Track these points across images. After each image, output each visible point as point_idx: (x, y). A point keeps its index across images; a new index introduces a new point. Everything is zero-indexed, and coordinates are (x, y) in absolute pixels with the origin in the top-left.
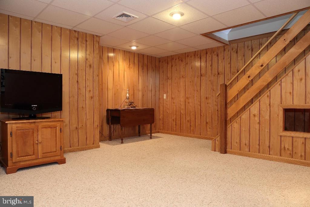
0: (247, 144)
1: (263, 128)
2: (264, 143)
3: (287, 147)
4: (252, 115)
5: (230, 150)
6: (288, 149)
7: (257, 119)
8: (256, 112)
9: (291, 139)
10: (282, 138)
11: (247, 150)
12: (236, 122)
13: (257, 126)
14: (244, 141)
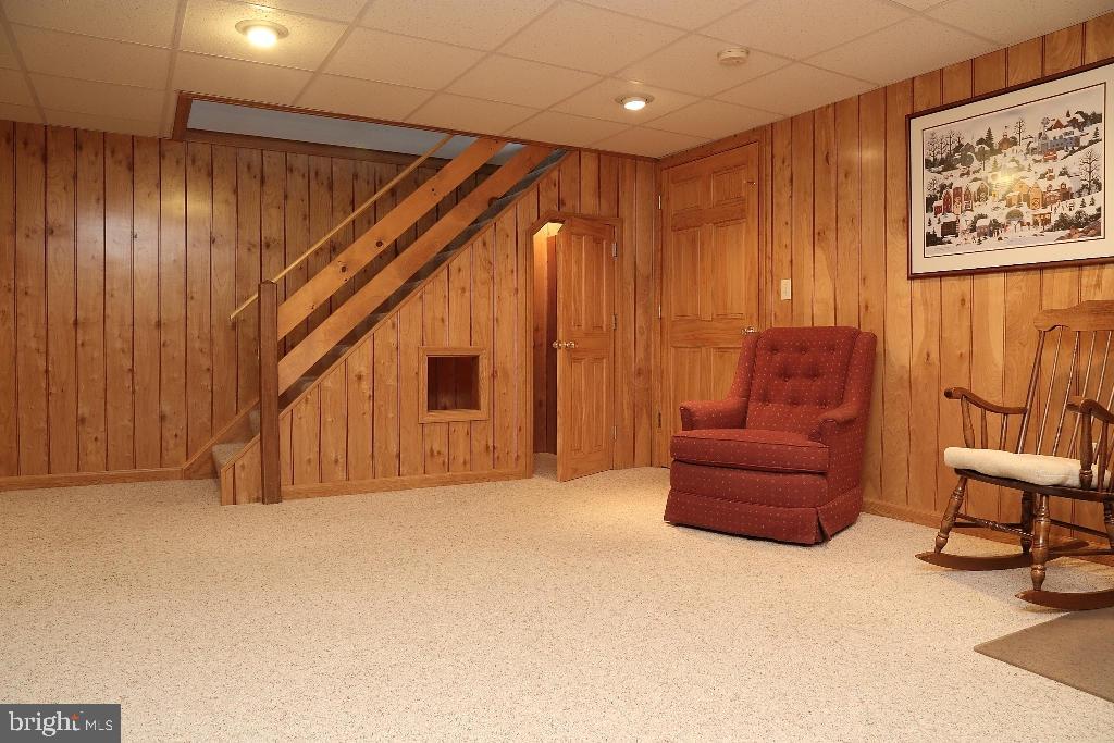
0: (341, 461)
1: (383, 409)
2: (386, 448)
3: (436, 448)
4: (352, 376)
5: (291, 488)
6: (439, 453)
7: (366, 386)
8: (363, 368)
9: (445, 427)
10: (426, 429)
11: (341, 475)
12: (307, 401)
13: (366, 404)
14: (333, 451)
